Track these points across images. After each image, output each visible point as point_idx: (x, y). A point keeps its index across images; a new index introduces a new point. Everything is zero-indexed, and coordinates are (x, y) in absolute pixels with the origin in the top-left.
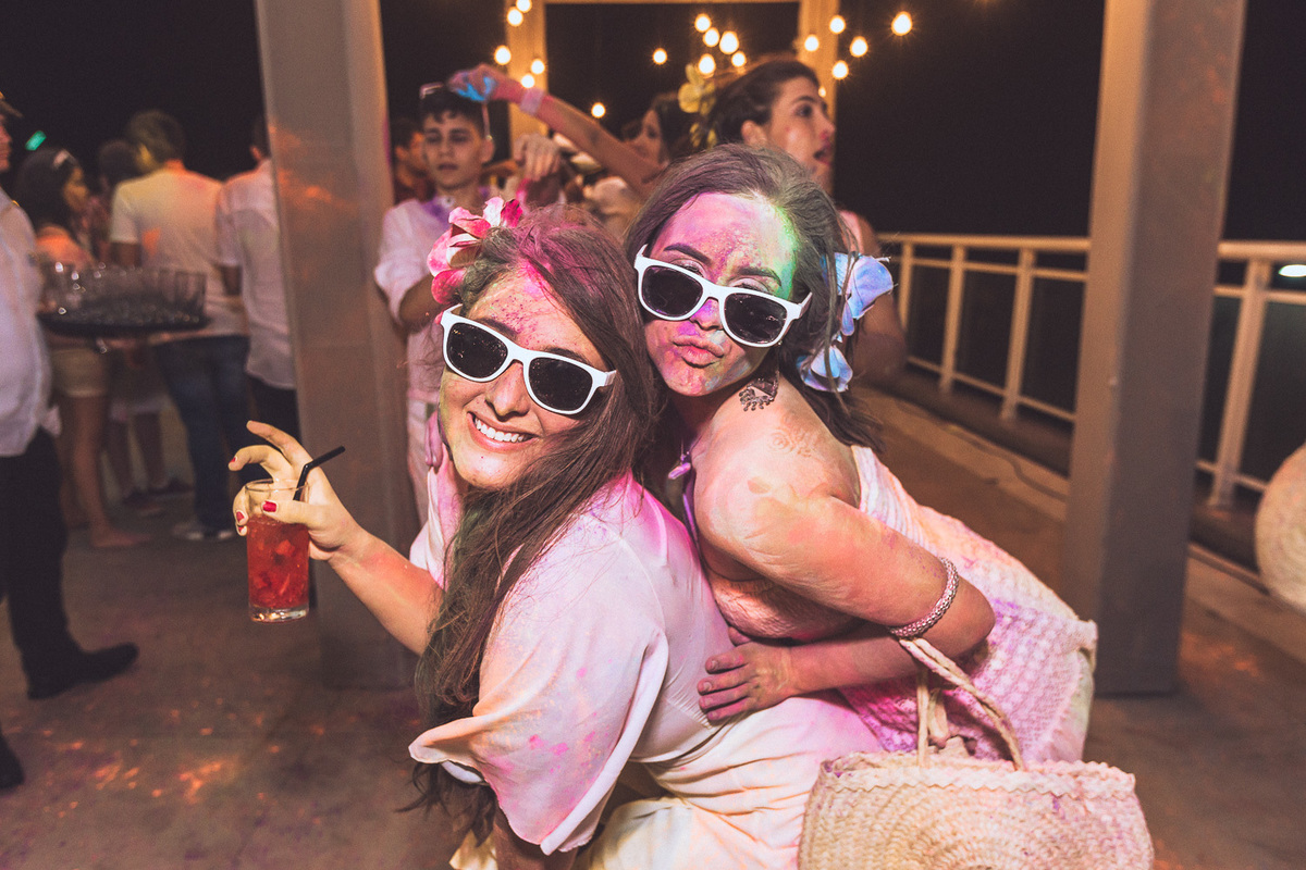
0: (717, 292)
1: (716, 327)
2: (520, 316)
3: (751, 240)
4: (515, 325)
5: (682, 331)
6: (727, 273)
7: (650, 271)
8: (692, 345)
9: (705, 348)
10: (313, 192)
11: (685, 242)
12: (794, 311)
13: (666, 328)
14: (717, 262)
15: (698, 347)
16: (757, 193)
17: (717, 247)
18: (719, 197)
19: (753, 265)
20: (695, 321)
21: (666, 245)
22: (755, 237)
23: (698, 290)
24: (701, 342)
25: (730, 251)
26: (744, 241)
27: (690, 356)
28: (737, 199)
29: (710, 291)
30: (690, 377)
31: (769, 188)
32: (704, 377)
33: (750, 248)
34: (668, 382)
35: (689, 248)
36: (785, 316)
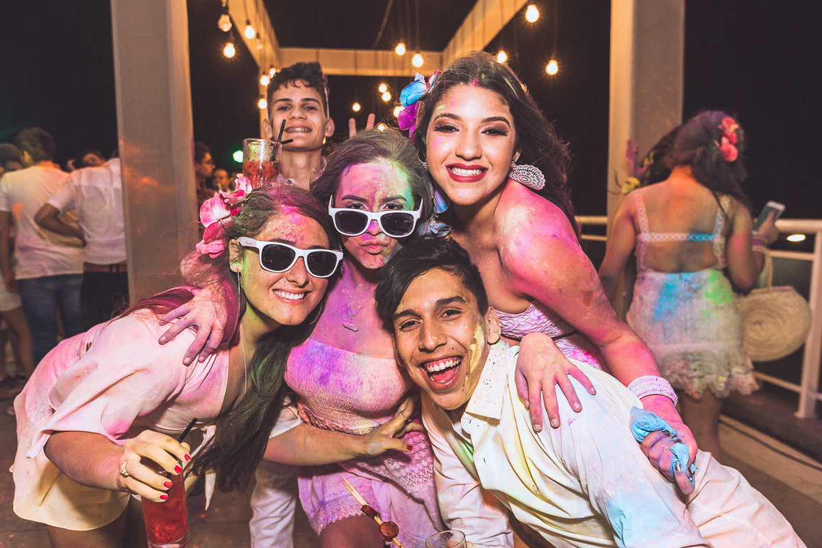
0: (375, 216)
1: (380, 233)
2: (294, 235)
3: (384, 183)
4: (292, 239)
5: (364, 238)
6: (377, 204)
7: (337, 215)
8: (371, 244)
9: (378, 244)
10: (145, 180)
11: (351, 193)
12: (416, 215)
13: (355, 239)
14: (370, 200)
15: (374, 244)
16: (380, 159)
17: (368, 192)
18: (362, 166)
19: (388, 196)
20: (368, 232)
21: (342, 197)
22: (385, 181)
23: (365, 218)
24: (375, 241)
25: (375, 192)
26: (380, 185)
27: (371, 251)
28: (371, 165)
29: (371, 216)
30: (375, 261)
31: (385, 153)
32: (382, 257)
33: (385, 188)
34: (365, 265)
35: (354, 196)
36: (413, 218)
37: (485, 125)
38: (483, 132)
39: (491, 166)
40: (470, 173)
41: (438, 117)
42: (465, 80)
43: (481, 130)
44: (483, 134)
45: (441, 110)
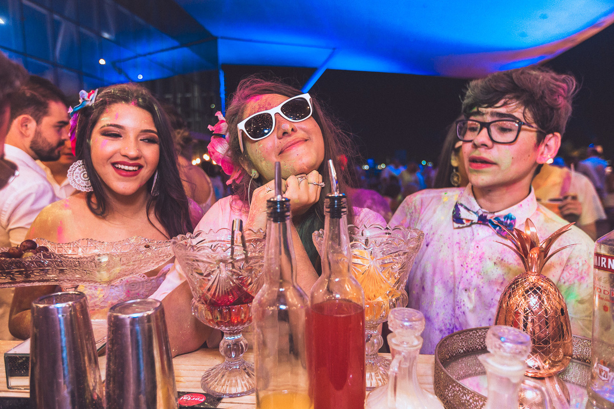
37: (143, 135)
38: (141, 140)
39: (146, 165)
40: (131, 168)
41: (104, 126)
42: (127, 101)
43: (139, 139)
44: (141, 142)
45: (106, 120)
